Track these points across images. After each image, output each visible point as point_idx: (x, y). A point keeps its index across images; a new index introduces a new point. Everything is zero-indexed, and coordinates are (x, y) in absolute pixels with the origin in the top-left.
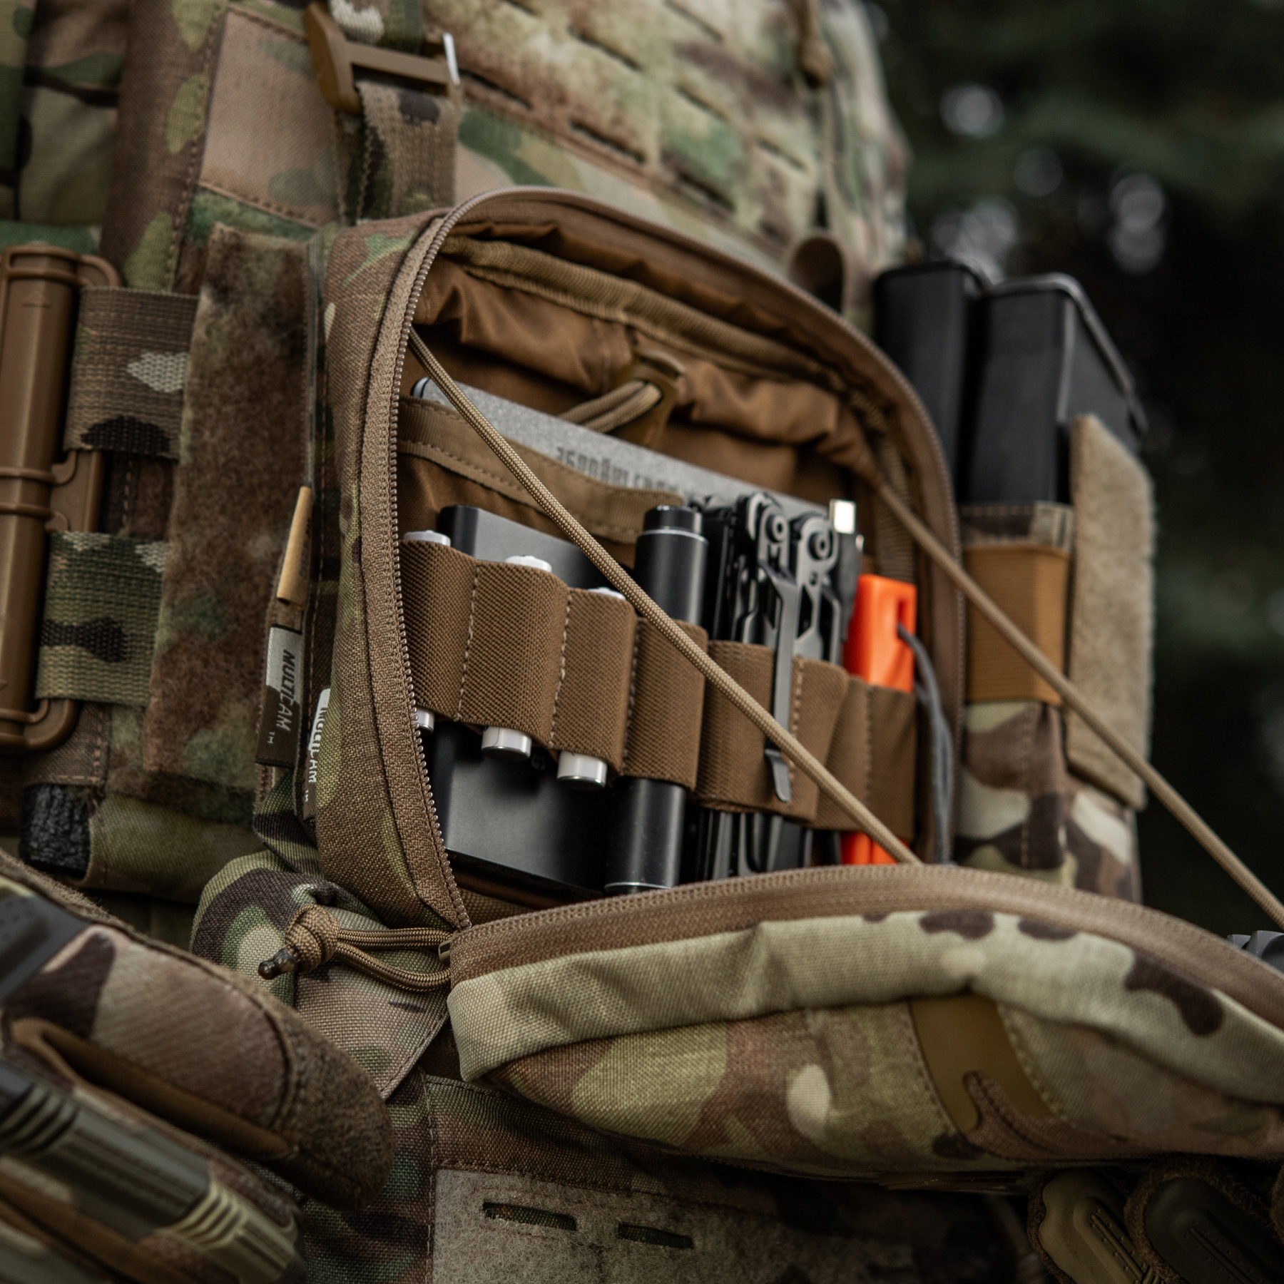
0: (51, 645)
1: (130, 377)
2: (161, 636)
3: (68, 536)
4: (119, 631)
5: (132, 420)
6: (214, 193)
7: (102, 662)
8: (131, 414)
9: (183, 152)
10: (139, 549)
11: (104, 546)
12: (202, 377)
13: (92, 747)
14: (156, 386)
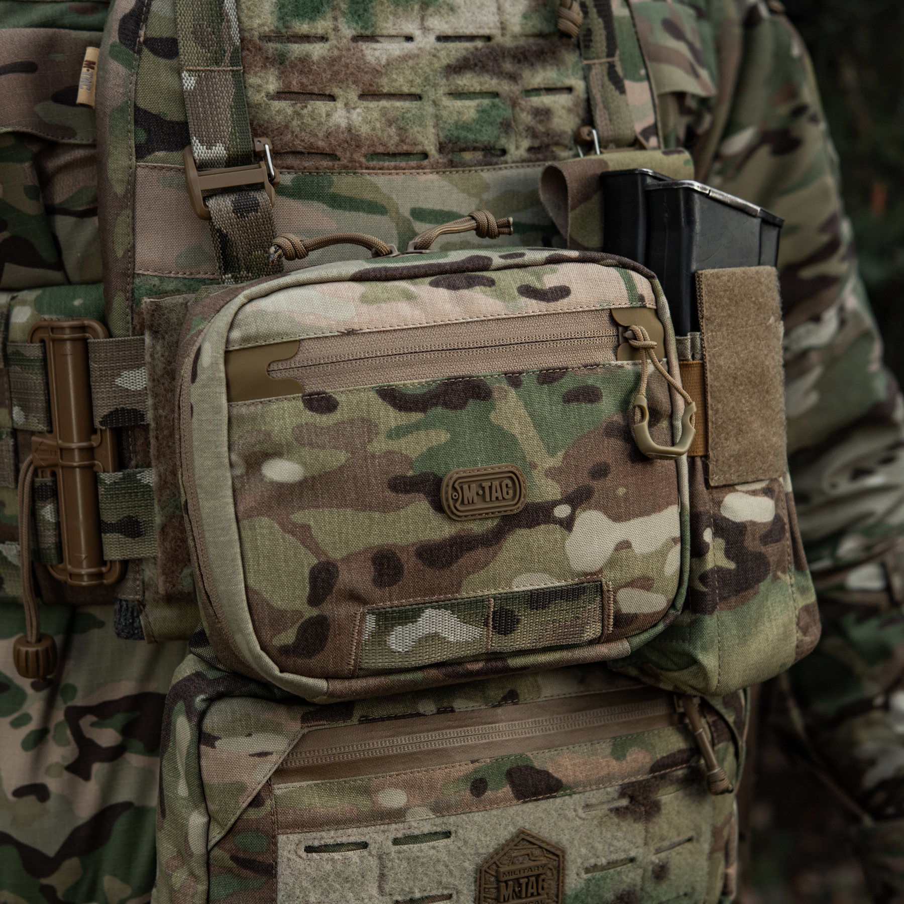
0: (105, 533)
1: (118, 386)
2: (158, 520)
3: (103, 476)
4: (137, 521)
5: (123, 409)
6: (143, 275)
7: (130, 539)
8: (121, 406)
9: (123, 257)
10: (139, 476)
11: (120, 479)
12: (154, 380)
13: (135, 580)
14: (132, 388)
